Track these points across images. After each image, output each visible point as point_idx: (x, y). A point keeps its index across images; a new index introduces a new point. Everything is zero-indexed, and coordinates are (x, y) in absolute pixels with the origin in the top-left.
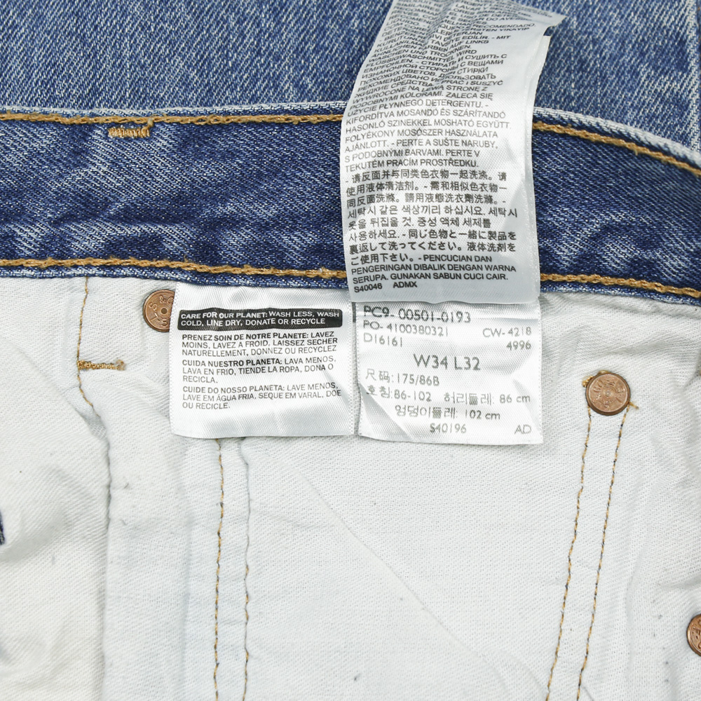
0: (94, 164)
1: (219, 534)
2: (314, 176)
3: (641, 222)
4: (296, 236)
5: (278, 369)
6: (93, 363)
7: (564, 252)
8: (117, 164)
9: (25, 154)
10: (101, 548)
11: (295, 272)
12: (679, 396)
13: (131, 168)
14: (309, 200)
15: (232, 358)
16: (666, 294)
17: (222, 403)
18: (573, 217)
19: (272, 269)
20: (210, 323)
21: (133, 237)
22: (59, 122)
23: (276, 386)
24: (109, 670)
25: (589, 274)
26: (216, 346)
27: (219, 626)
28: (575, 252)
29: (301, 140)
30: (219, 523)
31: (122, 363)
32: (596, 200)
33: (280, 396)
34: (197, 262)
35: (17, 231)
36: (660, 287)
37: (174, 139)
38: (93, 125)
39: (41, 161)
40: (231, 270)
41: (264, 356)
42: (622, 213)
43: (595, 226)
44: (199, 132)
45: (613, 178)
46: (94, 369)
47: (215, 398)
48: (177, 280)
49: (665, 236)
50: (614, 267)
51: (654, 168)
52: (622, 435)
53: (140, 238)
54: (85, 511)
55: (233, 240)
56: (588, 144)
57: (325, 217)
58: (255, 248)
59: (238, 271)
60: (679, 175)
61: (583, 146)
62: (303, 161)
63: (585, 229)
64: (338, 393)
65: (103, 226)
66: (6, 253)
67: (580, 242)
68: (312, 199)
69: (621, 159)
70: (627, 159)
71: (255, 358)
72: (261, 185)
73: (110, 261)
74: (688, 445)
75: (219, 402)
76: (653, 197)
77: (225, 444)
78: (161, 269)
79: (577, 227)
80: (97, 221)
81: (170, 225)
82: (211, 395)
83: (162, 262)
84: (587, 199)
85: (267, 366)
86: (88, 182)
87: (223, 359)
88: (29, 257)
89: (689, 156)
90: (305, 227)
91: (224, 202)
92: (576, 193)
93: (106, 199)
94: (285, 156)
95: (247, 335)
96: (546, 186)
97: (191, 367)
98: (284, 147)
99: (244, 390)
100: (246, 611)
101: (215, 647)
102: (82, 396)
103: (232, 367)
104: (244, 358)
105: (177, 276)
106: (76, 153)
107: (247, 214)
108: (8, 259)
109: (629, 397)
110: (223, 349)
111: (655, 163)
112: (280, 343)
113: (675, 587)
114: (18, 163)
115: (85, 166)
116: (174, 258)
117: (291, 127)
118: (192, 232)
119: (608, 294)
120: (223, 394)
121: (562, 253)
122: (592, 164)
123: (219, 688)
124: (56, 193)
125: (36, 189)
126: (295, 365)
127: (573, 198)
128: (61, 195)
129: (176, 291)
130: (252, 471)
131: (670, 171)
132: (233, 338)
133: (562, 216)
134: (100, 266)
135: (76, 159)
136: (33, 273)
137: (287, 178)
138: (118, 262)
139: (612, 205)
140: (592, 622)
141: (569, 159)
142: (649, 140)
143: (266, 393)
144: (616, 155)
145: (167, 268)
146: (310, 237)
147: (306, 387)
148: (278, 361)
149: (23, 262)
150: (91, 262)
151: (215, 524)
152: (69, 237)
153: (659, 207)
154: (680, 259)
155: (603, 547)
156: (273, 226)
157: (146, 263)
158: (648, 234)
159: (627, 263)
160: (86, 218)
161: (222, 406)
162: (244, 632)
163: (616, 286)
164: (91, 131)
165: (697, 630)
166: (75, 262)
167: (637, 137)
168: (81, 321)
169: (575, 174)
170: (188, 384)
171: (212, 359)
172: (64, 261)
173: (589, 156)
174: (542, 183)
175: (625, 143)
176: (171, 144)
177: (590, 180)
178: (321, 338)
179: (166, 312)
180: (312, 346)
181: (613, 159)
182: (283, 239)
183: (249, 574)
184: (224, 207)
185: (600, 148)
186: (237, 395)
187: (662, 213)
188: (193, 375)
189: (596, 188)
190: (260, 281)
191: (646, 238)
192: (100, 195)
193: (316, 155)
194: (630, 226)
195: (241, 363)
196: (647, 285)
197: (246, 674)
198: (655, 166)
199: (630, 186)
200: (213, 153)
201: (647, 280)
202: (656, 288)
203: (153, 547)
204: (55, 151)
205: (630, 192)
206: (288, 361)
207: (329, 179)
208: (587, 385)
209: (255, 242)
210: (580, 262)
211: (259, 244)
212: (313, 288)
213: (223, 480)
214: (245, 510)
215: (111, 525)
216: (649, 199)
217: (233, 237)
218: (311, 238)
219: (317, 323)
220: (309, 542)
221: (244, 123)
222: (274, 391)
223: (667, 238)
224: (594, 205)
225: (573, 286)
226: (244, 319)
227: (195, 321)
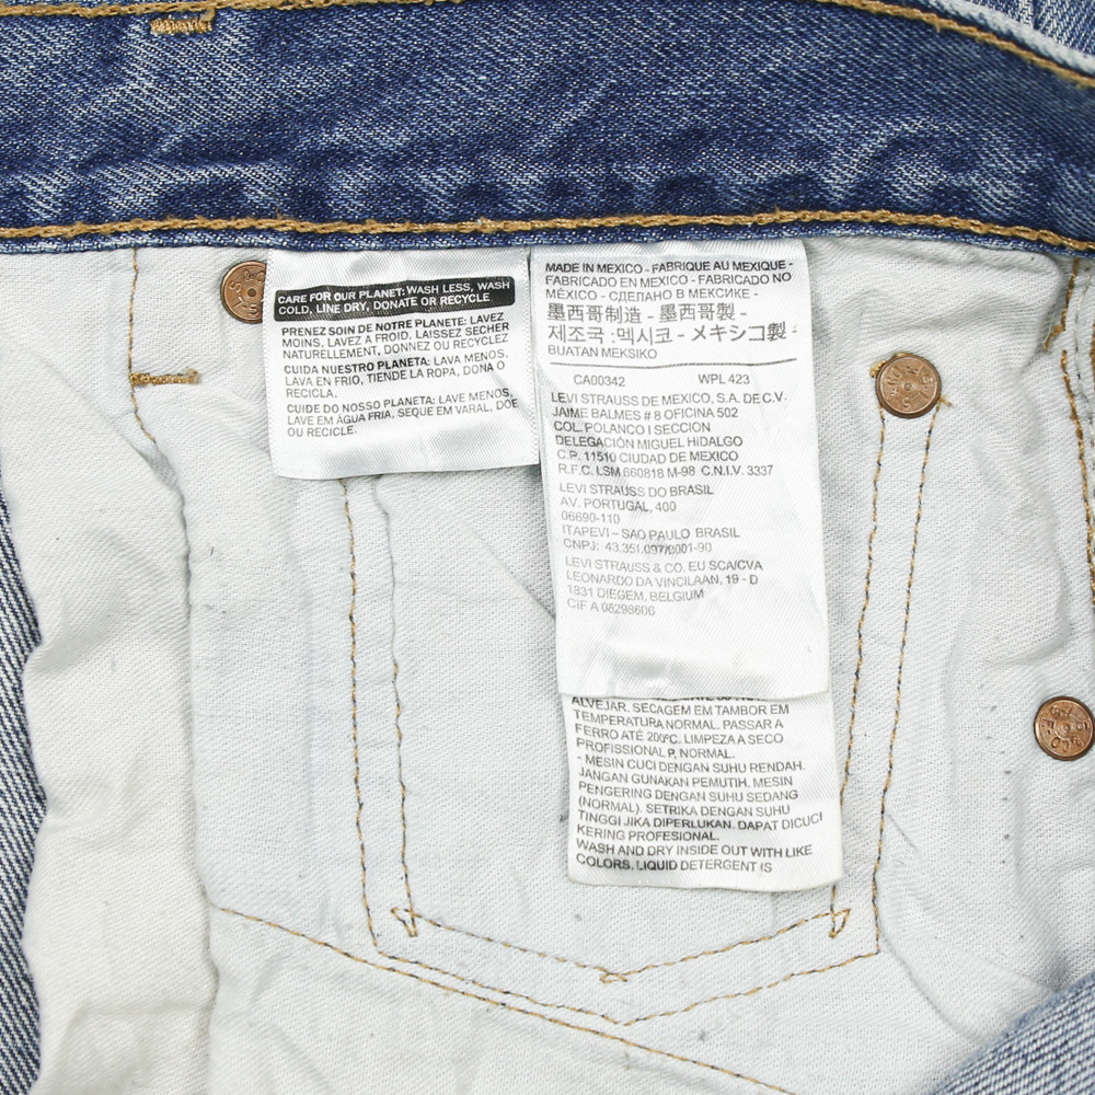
0: (133, 79)
1: (351, 618)
2: (461, 82)
3: (947, 132)
4: (439, 174)
5: (425, 373)
6: (152, 375)
7: (834, 179)
8: (167, 77)
9: (31, 67)
10: (183, 645)
11: (442, 227)
12: (1012, 387)
13: (188, 81)
14: (455, 118)
15: (357, 360)
16: (987, 236)
17: (345, 426)
18: (846, 127)
19: (407, 224)
20: (321, 308)
21: (199, 186)
22: (78, 15)
23: (422, 398)
24: (203, 820)
25: (873, 209)
26: (332, 343)
27: (360, 749)
28: (850, 179)
29: (438, 28)
30: (350, 602)
31: (195, 373)
32: (880, 101)
33: (429, 411)
34: (296, 217)
35: (28, 184)
36: (978, 226)
37: (248, 35)
38: (128, 16)
39: (55, 77)
40: (346, 227)
41: (404, 355)
42: (919, 120)
43: (880, 140)
44: (285, 21)
45: (904, 69)
46: (155, 384)
47: (335, 420)
48: (268, 246)
49: (983, 152)
50: (908, 200)
51: (965, 50)
52: (931, 447)
53: (209, 186)
54: (154, 593)
55: (348, 184)
56: (865, 18)
57: (481, 143)
58: (380, 194)
59: (358, 229)
60: (1002, 60)
61: (859, 21)
62: (442, 59)
63: (865, 145)
64: (513, 402)
65: (153, 171)
66: (14, 218)
67: (858, 165)
68: (459, 117)
69: (915, 39)
70: (925, 39)
71: (390, 359)
72: (383, 98)
73: (166, 223)
74: (1026, 456)
75: (340, 425)
76: (964, 95)
77: (352, 485)
78: (245, 231)
79: (853, 142)
80: (144, 164)
81: (252, 164)
82: (328, 416)
83: (244, 220)
84: (866, 100)
85: (408, 369)
86: (126, 105)
87: (344, 362)
88: (48, 223)
89: (1015, 32)
90: (452, 160)
91: (330, 126)
92: (849, 92)
93: (155, 129)
94: (415, 53)
95: (377, 325)
96: (806, 83)
97: (297, 376)
98: (414, 40)
99: (377, 405)
100: (398, 727)
101: (356, 781)
102: (139, 427)
103: (358, 373)
104: (374, 359)
105: (268, 241)
106: (106, 61)
107: (364, 144)
108: (17, 227)
109: (939, 389)
110: (342, 347)
111: (967, 43)
112: (425, 334)
113: (1013, 663)
114: (22, 81)
115: (121, 82)
116: (261, 214)
117: (423, 9)
118: (285, 173)
119: (903, 238)
120: (346, 413)
121: (831, 181)
122: (872, 48)
123: (364, 838)
124: (80, 123)
125: (51, 119)
126: (449, 366)
127: (845, 98)
128: (88, 128)
129: (268, 262)
130: (394, 524)
131: (988, 55)
132: (356, 330)
133: (830, 127)
134: (154, 232)
135: (105, 71)
136: (55, 246)
137: (421, 87)
138: (180, 223)
139: (903, 109)
140: (896, 722)
141: (838, 42)
142: (957, 8)
143: (408, 407)
144: (907, 33)
145: (253, 230)
146: (460, 174)
147: (466, 397)
148: (424, 361)
149: (40, 231)
150: (140, 226)
151: (343, 603)
152: (105, 189)
153: (973, 108)
154: (1007, 186)
155: (907, 613)
156: (405, 160)
157: (222, 224)
158: (958, 149)
159: (929, 194)
160: (126, 159)
161: (345, 431)
162: (397, 758)
163: (913, 226)
164: (126, 27)
165: (1049, 722)
166: (116, 227)
167: (939, 4)
168: (131, 315)
169: (847, 65)
170: (294, 401)
171: (327, 363)
172: (99, 227)
173: (867, 36)
174: (799, 79)
175: (921, 14)
176: (244, 41)
177: (870, 72)
178: (485, 324)
179: (257, 294)
180: (473, 337)
181: (904, 39)
182: (421, 179)
183: (399, 674)
184: (331, 133)
185: (884, 24)
186: (366, 413)
187: (977, 118)
188: (301, 387)
189: (880, 84)
190: (390, 242)
191: (955, 155)
192: (145, 124)
193: (461, 50)
194: (931, 138)
195: (370, 367)
196: (959, 223)
197: (404, 818)
198: (967, 47)
199: (930, 79)
200: (308, 53)
201: (959, 216)
202: (972, 228)
203: (256, 642)
204: (75, 61)
205: (930, 87)
206: (439, 361)
207: (483, 85)
208: (877, 375)
209: (380, 185)
210: (860, 193)
211: (385, 187)
212: (470, 247)
213: (353, 539)
214: (388, 581)
215: (193, 615)
216: (958, 97)
217: (347, 179)
218: (462, 176)
219: (479, 301)
220: (482, 623)
221: (350, 6)
222: (421, 406)
223: (987, 155)
224: (877, 109)
225: (850, 228)
226: (372, 300)
227: (299, 306)
